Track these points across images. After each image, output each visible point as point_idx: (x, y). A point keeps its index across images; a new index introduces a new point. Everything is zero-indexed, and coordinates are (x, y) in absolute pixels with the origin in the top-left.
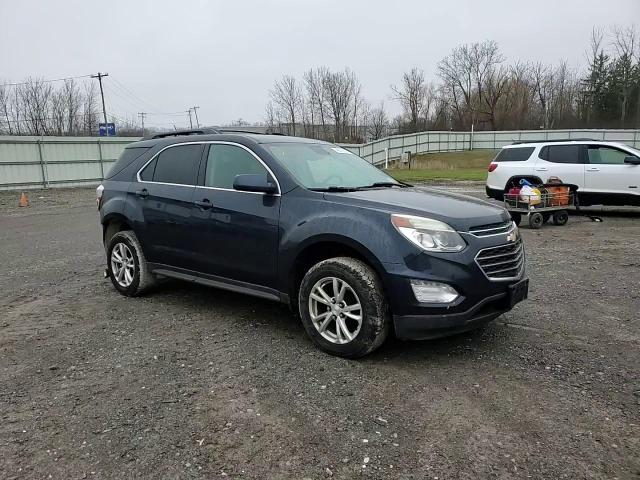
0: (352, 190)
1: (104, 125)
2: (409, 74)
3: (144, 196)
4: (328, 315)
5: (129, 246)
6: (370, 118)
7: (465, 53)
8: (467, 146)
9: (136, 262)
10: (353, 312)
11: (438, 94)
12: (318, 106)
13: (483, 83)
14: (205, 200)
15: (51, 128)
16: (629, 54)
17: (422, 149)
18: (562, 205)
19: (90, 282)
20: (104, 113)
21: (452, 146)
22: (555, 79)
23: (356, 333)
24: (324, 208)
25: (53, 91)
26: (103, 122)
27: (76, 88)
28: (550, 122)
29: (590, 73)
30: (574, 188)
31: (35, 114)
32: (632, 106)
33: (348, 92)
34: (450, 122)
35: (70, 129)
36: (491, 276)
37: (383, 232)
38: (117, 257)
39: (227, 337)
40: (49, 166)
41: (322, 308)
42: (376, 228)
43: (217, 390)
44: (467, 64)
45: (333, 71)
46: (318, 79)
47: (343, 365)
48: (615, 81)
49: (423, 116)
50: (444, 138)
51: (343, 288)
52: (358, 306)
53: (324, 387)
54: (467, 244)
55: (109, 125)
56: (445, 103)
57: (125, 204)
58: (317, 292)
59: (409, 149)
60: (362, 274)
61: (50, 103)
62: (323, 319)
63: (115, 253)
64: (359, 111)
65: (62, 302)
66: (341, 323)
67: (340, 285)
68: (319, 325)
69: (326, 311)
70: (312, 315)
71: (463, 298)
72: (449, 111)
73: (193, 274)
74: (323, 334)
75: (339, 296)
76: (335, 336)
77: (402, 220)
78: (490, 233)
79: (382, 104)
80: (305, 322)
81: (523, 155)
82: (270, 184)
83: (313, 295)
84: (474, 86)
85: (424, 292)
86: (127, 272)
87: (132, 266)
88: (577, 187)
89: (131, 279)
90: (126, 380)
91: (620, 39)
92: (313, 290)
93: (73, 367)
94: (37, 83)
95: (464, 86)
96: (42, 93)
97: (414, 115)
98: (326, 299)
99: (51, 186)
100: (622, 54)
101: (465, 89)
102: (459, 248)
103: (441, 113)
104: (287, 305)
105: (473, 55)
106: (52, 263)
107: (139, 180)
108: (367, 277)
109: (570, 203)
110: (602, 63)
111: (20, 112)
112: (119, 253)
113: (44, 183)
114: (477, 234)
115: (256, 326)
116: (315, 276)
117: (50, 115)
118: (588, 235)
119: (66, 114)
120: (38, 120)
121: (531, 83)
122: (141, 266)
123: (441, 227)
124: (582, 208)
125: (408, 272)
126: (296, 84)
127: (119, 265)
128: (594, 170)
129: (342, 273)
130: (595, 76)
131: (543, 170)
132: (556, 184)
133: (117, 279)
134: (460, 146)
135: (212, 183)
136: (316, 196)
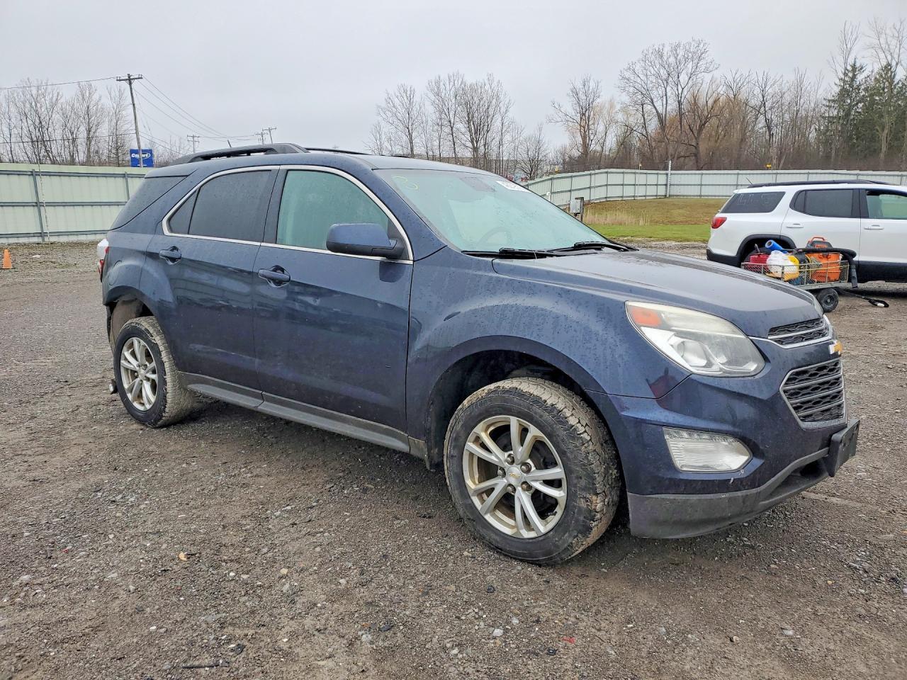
0: (541, 255)
1: (136, 152)
2: (579, 85)
3: (173, 260)
4: (499, 484)
5: (149, 342)
6: (522, 149)
7: (661, 57)
8: (661, 191)
9: (160, 370)
10: (549, 483)
11: (620, 117)
12: (447, 130)
13: (684, 102)
14: (277, 268)
15: (60, 155)
16: (894, 64)
17: (598, 195)
18: (830, 281)
19: (89, 399)
20: (137, 133)
21: (641, 191)
22: (787, 98)
23: (553, 520)
24: (493, 287)
25: (62, 100)
26: (136, 148)
27: (95, 97)
28: (779, 159)
29: (837, 90)
30: (848, 255)
31: (35, 134)
32: (896, 137)
33: (491, 112)
34: (636, 157)
35: (88, 156)
36: (804, 418)
37: (611, 336)
38: (129, 361)
39: (314, 514)
40: (49, 209)
41: (488, 470)
42: (597, 327)
43: (293, 635)
44: (663, 73)
45: (470, 80)
46: (448, 92)
47: (527, 579)
48: (873, 102)
49: (598, 148)
50: (629, 178)
51: (529, 437)
52: (556, 472)
53: (498, 632)
54: (766, 359)
55: (144, 152)
56: (630, 130)
57: (141, 271)
58: (478, 440)
59: (580, 194)
60: (568, 413)
61: (57, 117)
62: (490, 491)
63: (127, 354)
64: (507, 138)
65: (33, 436)
66: (523, 500)
67: (524, 431)
68: (483, 501)
69: (495, 475)
70: (469, 482)
71: (758, 462)
72: (635, 141)
73: (256, 396)
74: (489, 518)
75: (520, 451)
76: (511, 522)
77: (647, 313)
78: (802, 338)
79: (540, 129)
80: (456, 494)
81: (765, 204)
82: (393, 243)
83: (471, 446)
84: (673, 106)
85: (687, 450)
86: (147, 387)
87: (154, 377)
88: (853, 255)
89: (153, 399)
90: (123, 608)
91: (882, 41)
92: (472, 437)
93: (25, 578)
94: (38, 88)
95: (658, 104)
96: (45, 103)
97: (586, 146)
98: (496, 455)
99: (53, 239)
100: (884, 63)
101: (660, 109)
102: (752, 367)
103: (624, 144)
104: (422, 460)
105: (672, 60)
106: (30, 365)
107: (166, 232)
108: (577, 418)
109: (841, 278)
110: (854, 76)
111: (15, 131)
112: (133, 354)
113: (42, 235)
114: (780, 341)
115: (365, 490)
116: (476, 411)
117: (58, 135)
118: (875, 328)
119: (82, 135)
120: (40, 141)
121: (753, 102)
122: (168, 378)
123: (719, 328)
124: (861, 286)
125: (659, 414)
126: (417, 99)
127: (134, 374)
128: (877, 228)
129: (529, 411)
130: (844, 93)
131: (796, 226)
132: (819, 249)
133: (130, 396)
134: (651, 191)
135: (288, 238)
136: (479, 266)
